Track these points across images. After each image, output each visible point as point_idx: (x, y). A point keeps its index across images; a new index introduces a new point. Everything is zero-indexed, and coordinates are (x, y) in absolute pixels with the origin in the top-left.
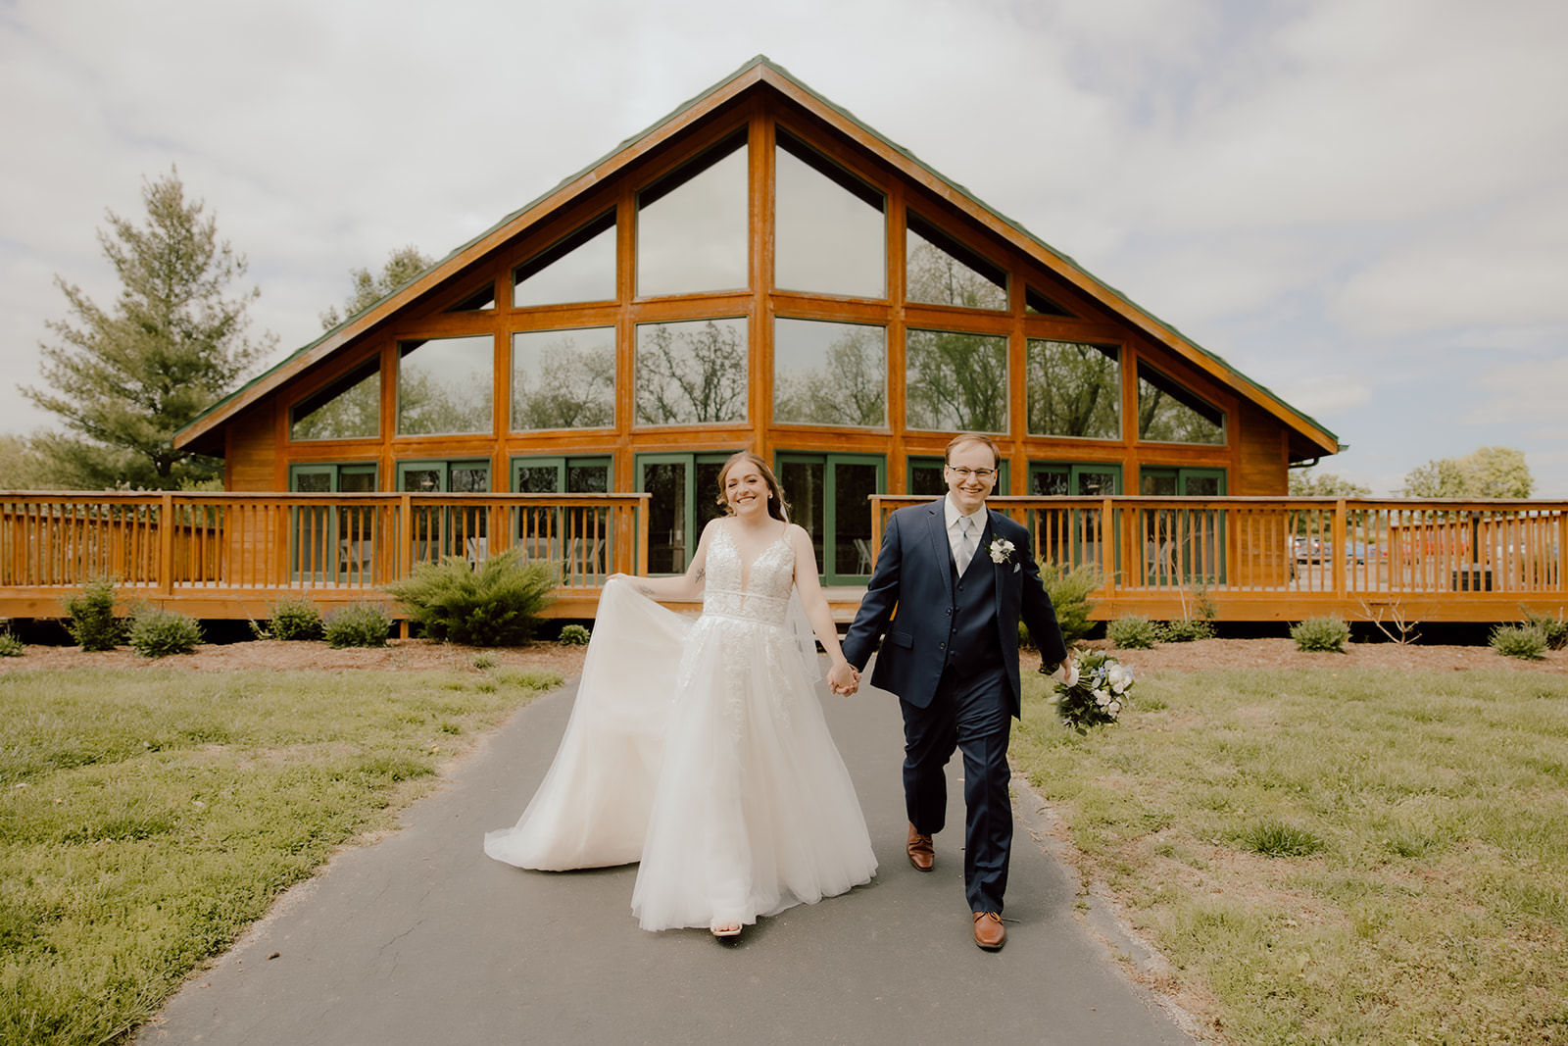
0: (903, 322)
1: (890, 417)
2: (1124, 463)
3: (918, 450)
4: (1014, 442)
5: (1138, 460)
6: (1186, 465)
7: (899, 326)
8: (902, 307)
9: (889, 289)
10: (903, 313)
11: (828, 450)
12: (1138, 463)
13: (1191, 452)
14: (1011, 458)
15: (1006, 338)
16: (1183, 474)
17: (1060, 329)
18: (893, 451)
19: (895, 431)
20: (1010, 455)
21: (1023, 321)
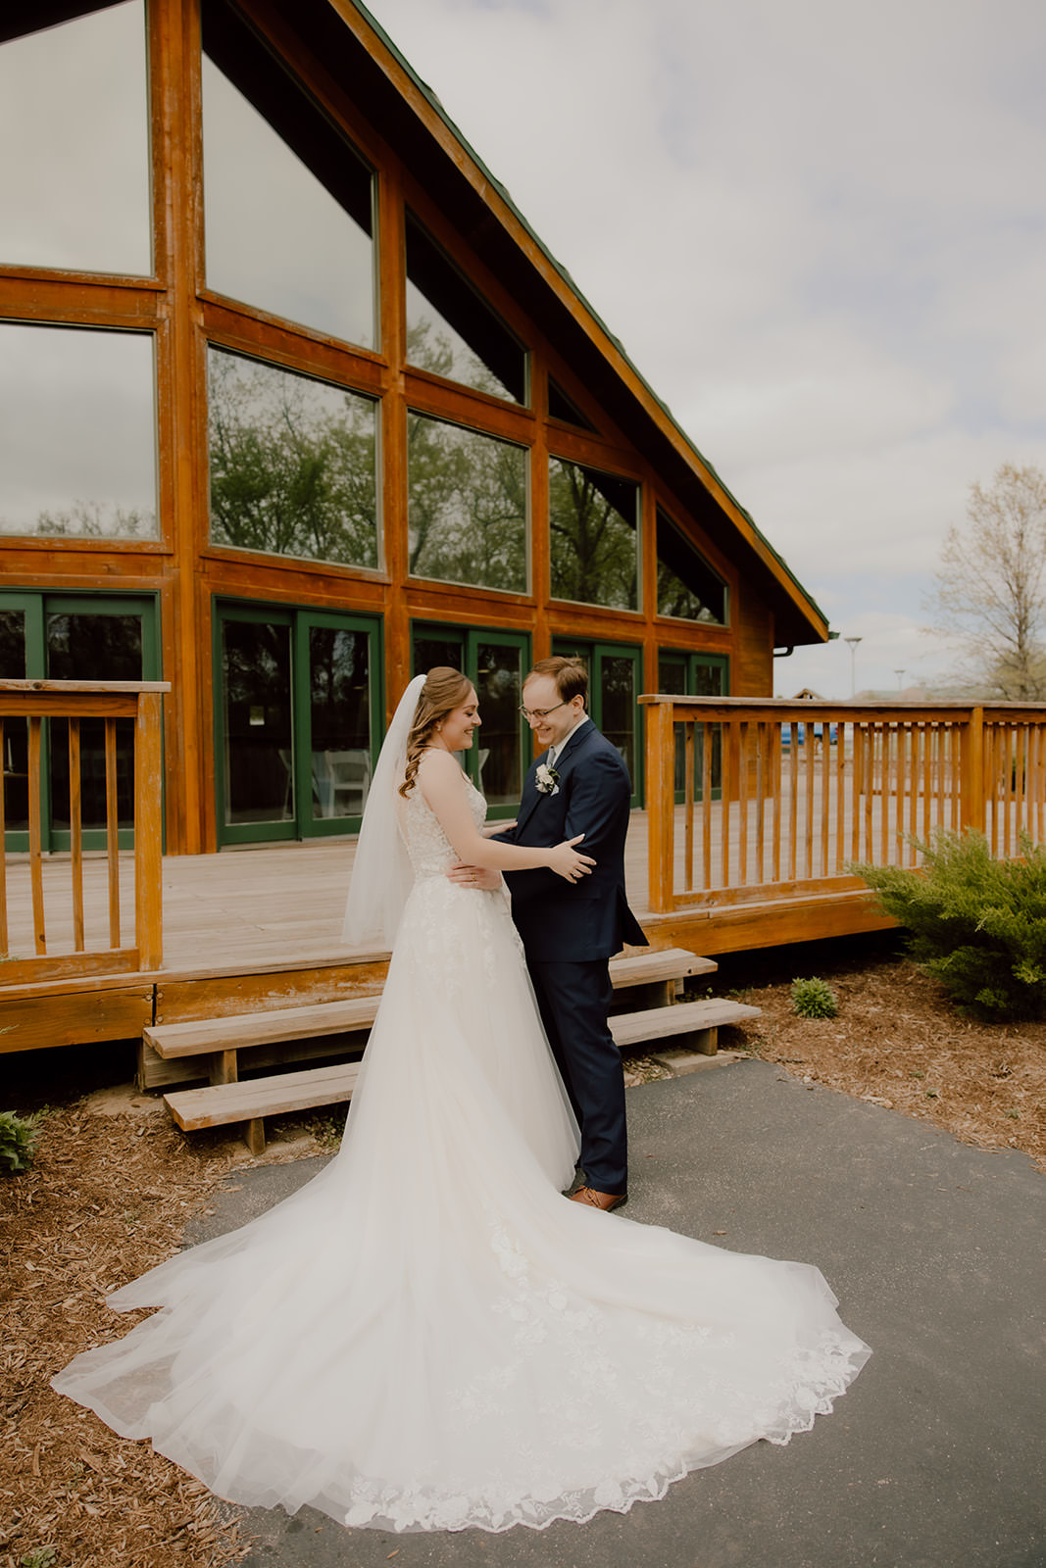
0: (400, 395)
1: (388, 552)
2: (645, 644)
3: (426, 612)
4: (536, 607)
5: (657, 640)
6: (697, 649)
7: (397, 403)
8: (401, 372)
9: (384, 338)
10: (401, 382)
11: (299, 603)
12: (656, 644)
13: (701, 634)
14: (534, 631)
15: (526, 449)
16: (695, 661)
17: (583, 448)
18: (392, 611)
19: (395, 579)
20: (533, 625)
21: (545, 428)
